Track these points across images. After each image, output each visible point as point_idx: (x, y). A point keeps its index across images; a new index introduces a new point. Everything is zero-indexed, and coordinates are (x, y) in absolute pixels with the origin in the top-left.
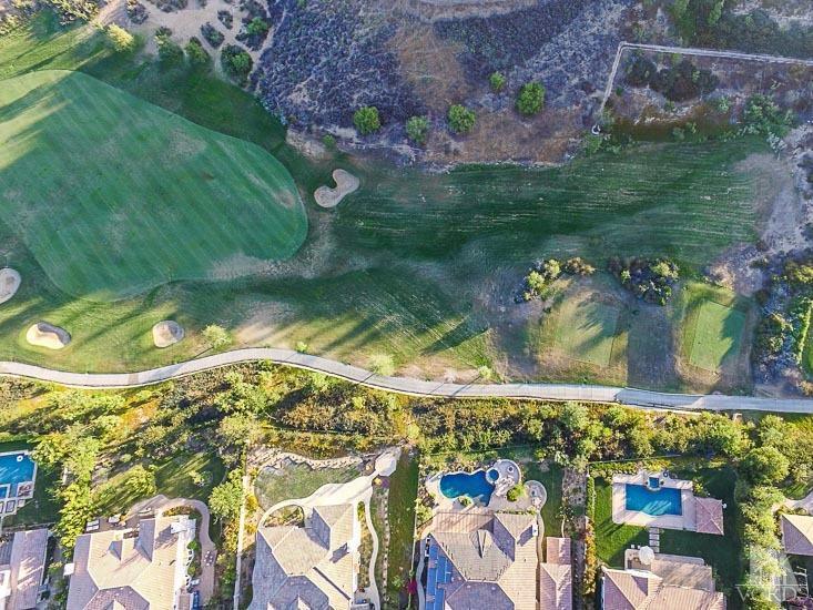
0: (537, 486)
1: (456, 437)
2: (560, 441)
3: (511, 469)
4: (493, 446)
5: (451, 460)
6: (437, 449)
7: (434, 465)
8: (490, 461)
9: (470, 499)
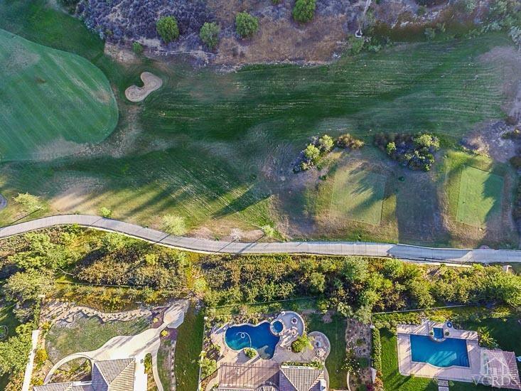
0: (320, 337)
1: (242, 290)
2: (341, 292)
3: (294, 321)
4: (277, 298)
5: (236, 312)
6: (222, 302)
7: (218, 317)
8: (274, 313)
9: (254, 350)
